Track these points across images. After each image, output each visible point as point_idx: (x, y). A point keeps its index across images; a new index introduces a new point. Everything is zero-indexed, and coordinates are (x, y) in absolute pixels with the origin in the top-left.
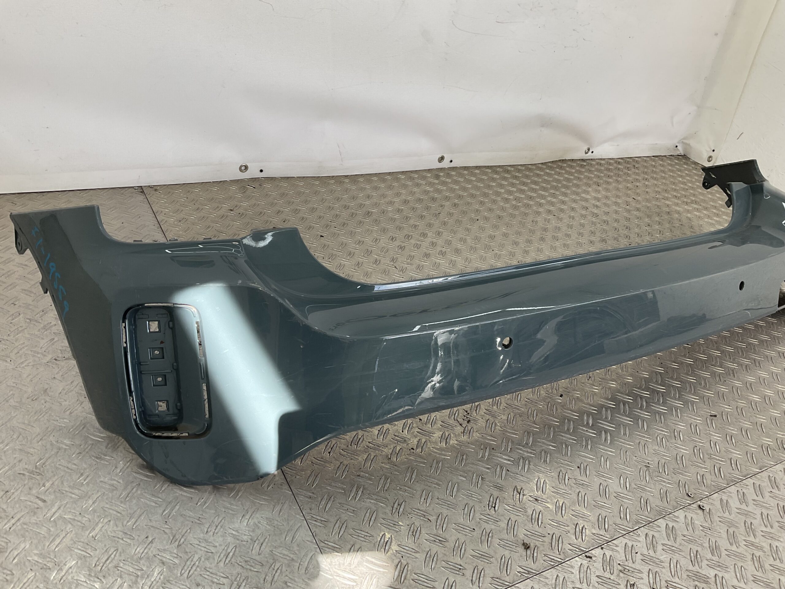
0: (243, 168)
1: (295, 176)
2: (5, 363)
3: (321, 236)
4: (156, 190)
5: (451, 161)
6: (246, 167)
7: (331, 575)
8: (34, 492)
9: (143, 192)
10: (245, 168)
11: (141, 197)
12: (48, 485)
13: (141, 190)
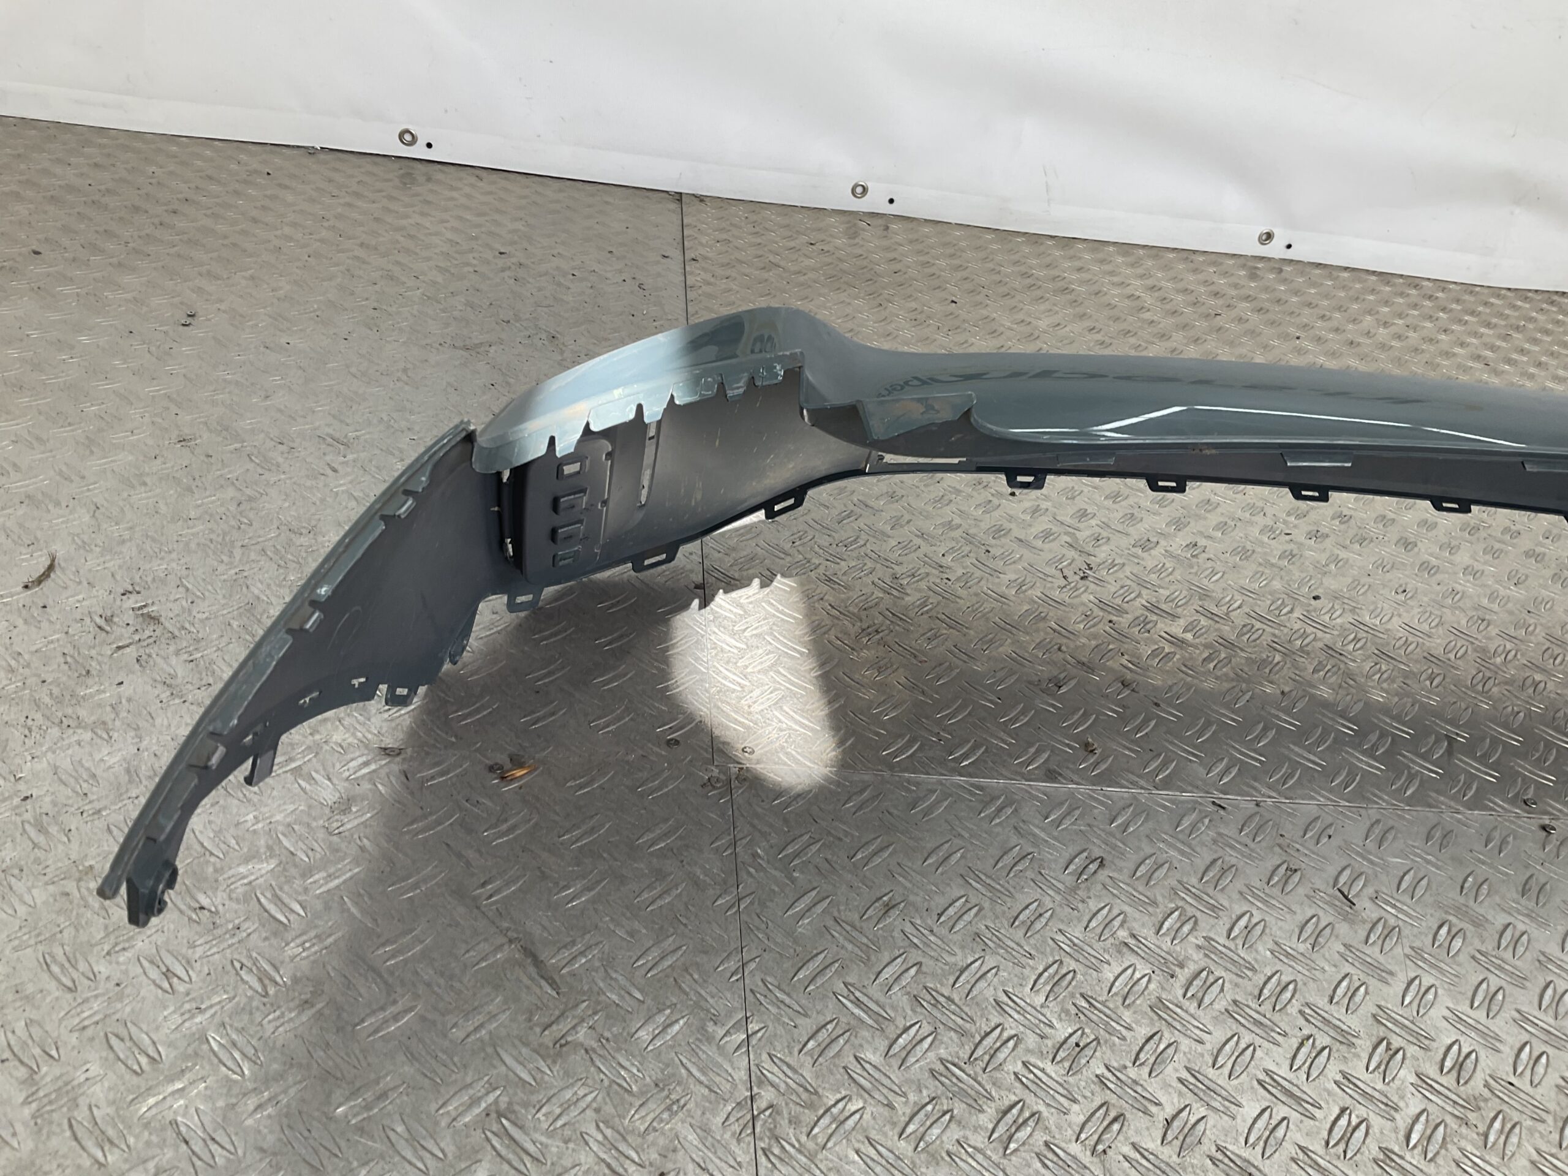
0: (859, 190)
1: (953, 222)
2: (369, 332)
3: (953, 302)
4: (702, 201)
5: (1289, 246)
6: (865, 190)
7: (707, 669)
8: (328, 458)
9: (680, 200)
10: (860, 191)
11: (674, 206)
12: (350, 457)
13: (679, 197)
